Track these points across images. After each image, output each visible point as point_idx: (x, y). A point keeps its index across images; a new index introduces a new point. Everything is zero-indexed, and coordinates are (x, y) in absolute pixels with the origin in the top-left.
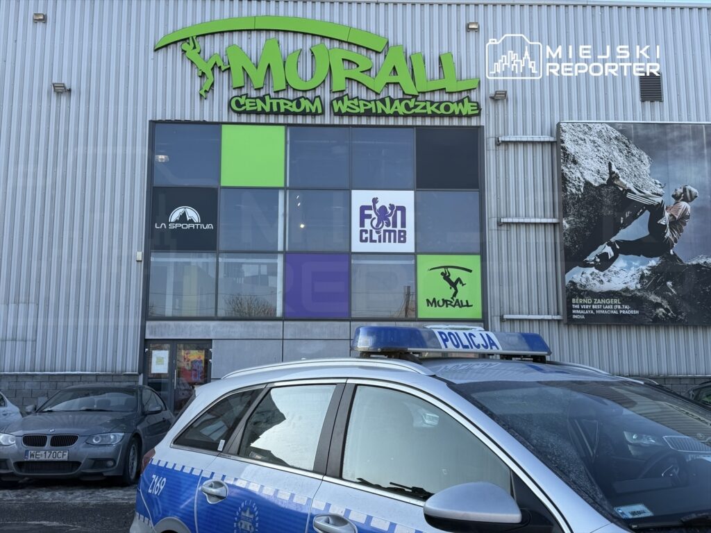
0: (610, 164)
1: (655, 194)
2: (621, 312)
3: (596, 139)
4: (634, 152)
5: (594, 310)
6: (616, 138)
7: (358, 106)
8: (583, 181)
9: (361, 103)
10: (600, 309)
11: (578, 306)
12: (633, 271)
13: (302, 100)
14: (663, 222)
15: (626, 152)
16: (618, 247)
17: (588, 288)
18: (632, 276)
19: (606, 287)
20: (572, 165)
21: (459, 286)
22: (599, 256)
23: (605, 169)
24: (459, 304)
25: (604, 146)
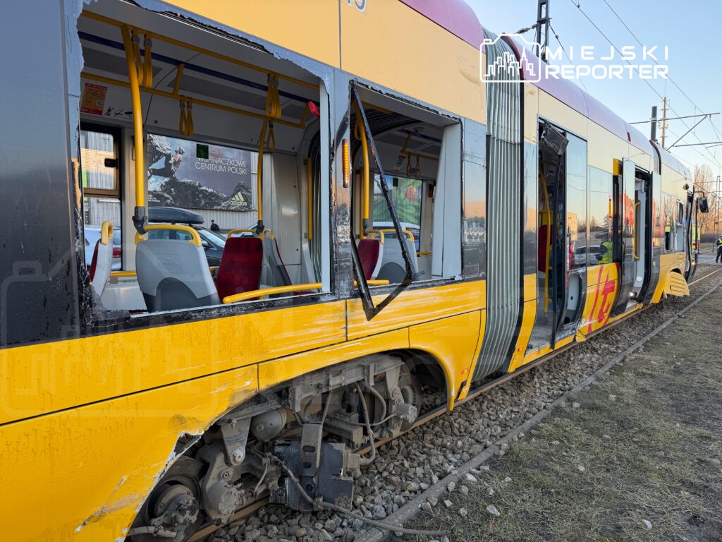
12: (158, 183)
14: (171, 162)
16: (152, 171)
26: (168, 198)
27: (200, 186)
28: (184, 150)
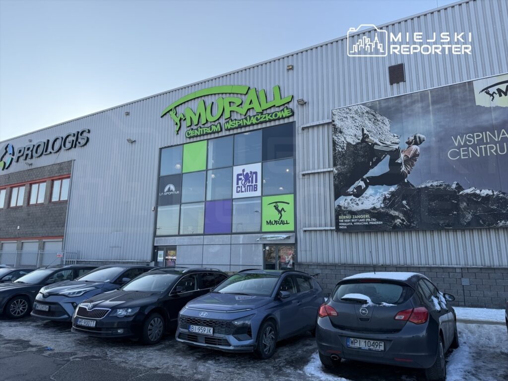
0: (363, 130)
1: (393, 143)
2: (370, 223)
3: (354, 115)
4: (379, 119)
5: (353, 223)
6: (367, 112)
7: (235, 124)
8: (346, 142)
9: (237, 121)
10: (356, 222)
11: (342, 221)
12: (378, 196)
13: (212, 126)
14: (399, 161)
15: (373, 119)
16: (368, 181)
17: (349, 209)
18: (378, 199)
19: (360, 207)
20: (339, 134)
21: (283, 212)
22: (355, 188)
23: (360, 133)
24: (283, 223)
25: (359, 119)
26: (398, 217)
27: (459, 188)
28: (422, 136)
